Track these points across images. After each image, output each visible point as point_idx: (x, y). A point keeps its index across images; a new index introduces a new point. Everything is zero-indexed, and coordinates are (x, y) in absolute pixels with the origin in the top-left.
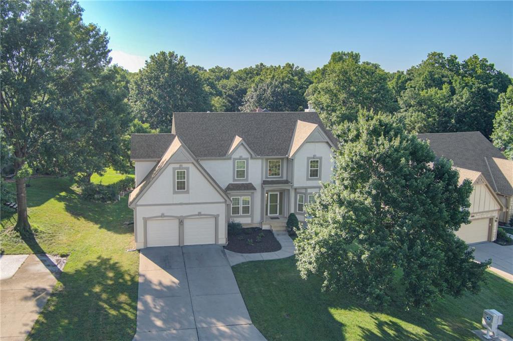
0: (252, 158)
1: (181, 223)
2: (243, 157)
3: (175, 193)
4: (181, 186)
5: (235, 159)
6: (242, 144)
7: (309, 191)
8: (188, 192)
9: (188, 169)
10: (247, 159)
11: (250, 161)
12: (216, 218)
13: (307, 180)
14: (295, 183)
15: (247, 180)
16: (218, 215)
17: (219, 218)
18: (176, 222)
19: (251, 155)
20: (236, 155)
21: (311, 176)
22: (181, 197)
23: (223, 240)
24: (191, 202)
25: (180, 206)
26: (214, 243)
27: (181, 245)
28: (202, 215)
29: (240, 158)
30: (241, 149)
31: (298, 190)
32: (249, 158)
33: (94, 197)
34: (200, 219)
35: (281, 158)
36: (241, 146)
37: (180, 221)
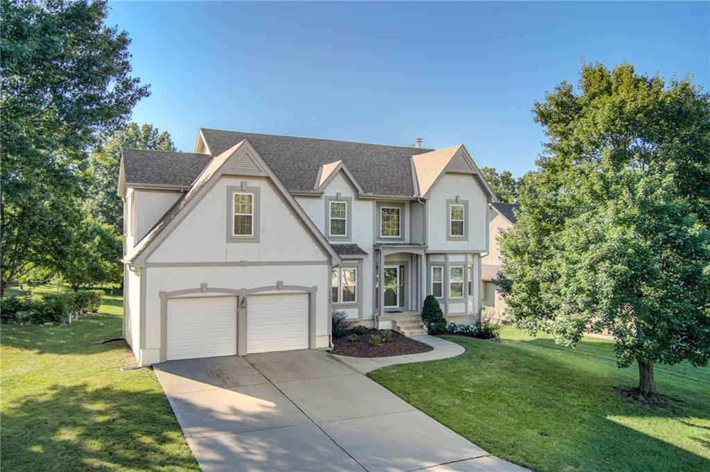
0: (358, 198)
1: (242, 303)
2: (343, 195)
3: (230, 239)
4: (243, 226)
5: (328, 199)
6: (342, 169)
7: (451, 259)
8: (256, 239)
9: (257, 191)
10: (348, 200)
11: (356, 205)
12: (310, 294)
13: (447, 240)
14: (429, 245)
15: (349, 238)
16: (315, 288)
17: (317, 293)
18: (233, 302)
19: (357, 191)
20: (330, 192)
21: (453, 234)
22: (243, 250)
23: (323, 340)
24: (263, 260)
25: (240, 268)
26: (306, 347)
27: (241, 354)
28: (284, 288)
29: (338, 197)
30: (340, 178)
31: (432, 259)
32: (353, 199)
33: (14, 317)
34: (279, 297)
35: (402, 204)
36: (339, 175)
37: (240, 301)
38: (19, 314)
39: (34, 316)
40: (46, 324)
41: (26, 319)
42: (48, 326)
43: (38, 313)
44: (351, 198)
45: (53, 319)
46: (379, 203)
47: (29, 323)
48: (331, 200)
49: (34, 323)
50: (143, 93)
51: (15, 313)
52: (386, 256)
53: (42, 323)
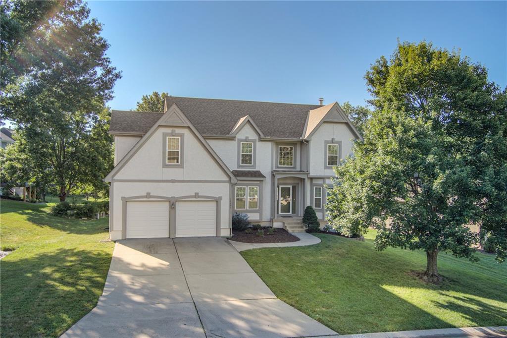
0: (261, 140)
1: (172, 206)
2: (250, 138)
3: (165, 166)
4: (174, 157)
5: (240, 140)
6: (249, 121)
7: (328, 181)
8: (181, 166)
9: (182, 136)
10: (254, 141)
11: (259, 145)
12: (217, 201)
13: (325, 169)
14: (311, 172)
15: (254, 166)
16: (220, 198)
17: (222, 201)
18: (167, 205)
19: (259, 135)
20: (240, 136)
21: (329, 164)
22: (173, 173)
23: (226, 232)
24: (186, 179)
25: (171, 184)
26: (215, 235)
27: (172, 236)
28: (200, 197)
29: (246, 140)
30: (248, 127)
31: (315, 182)
32: (257, 141)
33: (66, 213)
34: (197, 203)
35: (294, 144)
36: (247, 124)
37: (171, 204)
38: (69, 211)
39: (77, 214)
40: (83, 218)
41: (72, 215)
42: (84, 220)
43: (79, 212)
44: (256, 140)
45: (87, 216)
46: (277, 143)
47: (73, 217)
48: (241, 141)
49: (76, 217)
50: (118, 76)
51: (66, 211)
52: (278, 179)
53: (81, 218)
